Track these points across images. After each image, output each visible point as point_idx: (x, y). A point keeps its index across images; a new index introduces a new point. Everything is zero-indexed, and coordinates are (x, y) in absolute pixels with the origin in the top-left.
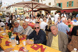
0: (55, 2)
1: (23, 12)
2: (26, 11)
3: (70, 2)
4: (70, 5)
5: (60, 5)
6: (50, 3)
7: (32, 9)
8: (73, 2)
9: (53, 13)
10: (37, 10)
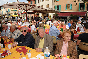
0: (53, 4)
1: (18, 14)
2: (21, 13)
3: (69, 4)
4: (69, 8)
5: (58, 7)
6: (48, 5)
7: (26, 11)
8: (71, 4)
9: (51, 16)
10: (32, 12)
